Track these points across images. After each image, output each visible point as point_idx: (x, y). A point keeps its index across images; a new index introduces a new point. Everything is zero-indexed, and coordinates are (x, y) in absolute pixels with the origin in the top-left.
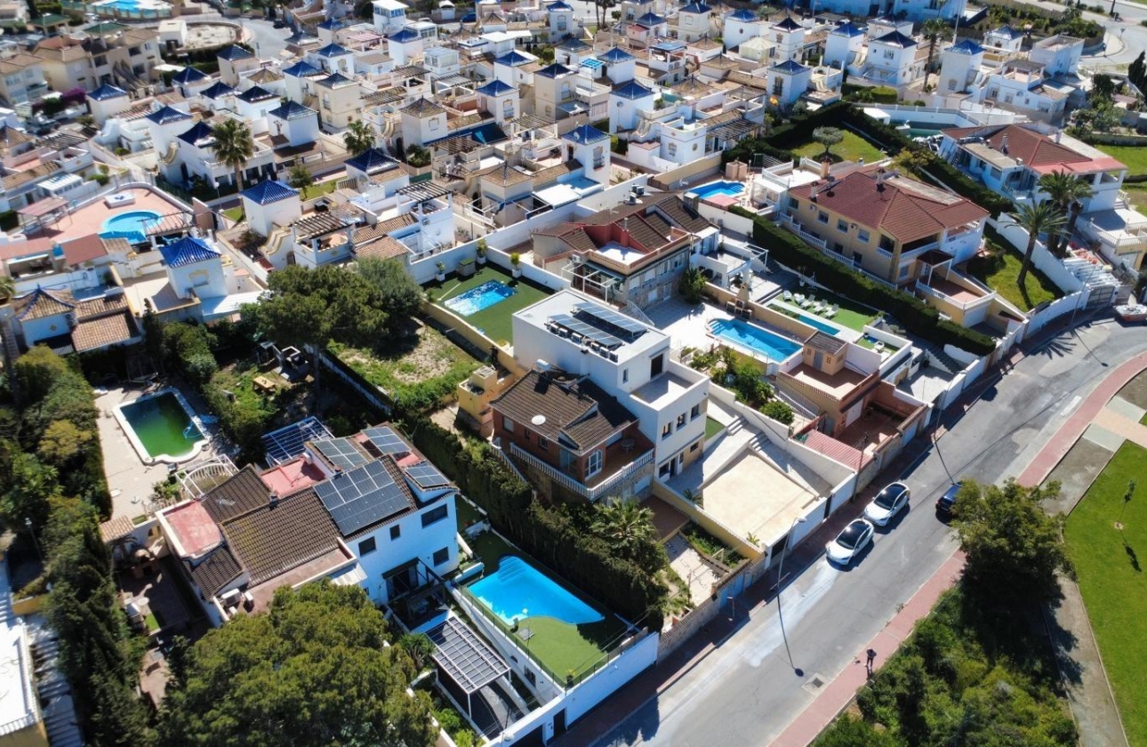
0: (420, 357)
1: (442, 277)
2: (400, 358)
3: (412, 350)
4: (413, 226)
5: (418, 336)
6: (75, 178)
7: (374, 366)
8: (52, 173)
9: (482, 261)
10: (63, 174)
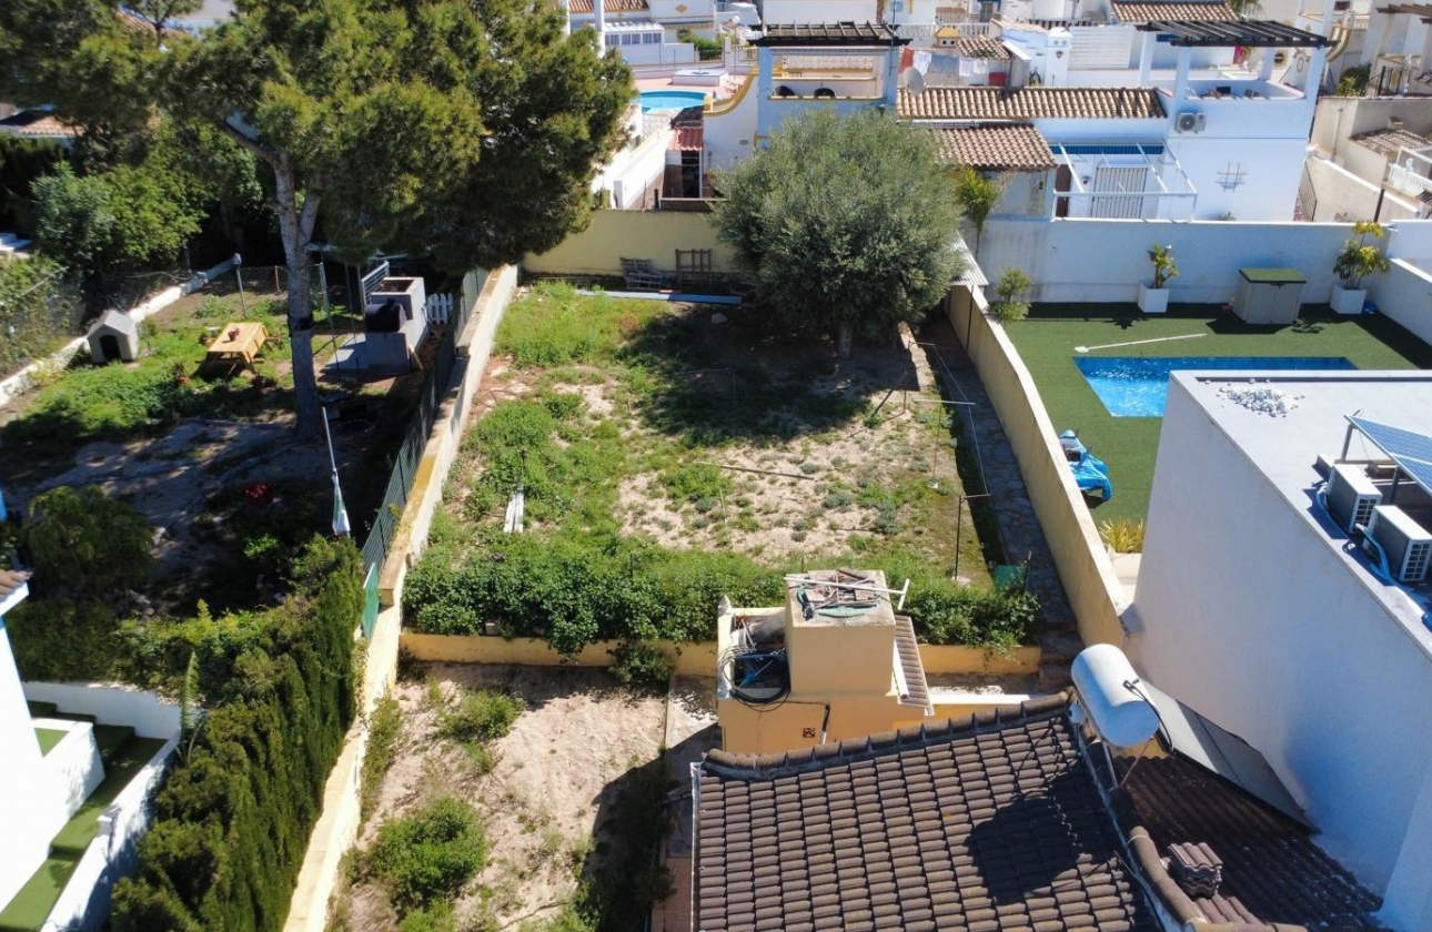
0: (784, 466)
1: (1155, 300)
2: (718, 442)
3: (788, 435)
4: (1141, 125)
5: (863, 407)
6: (657, 27)
7: (603, 433)
8: (626, 14)
9: (1350, 301)
10: (649, 20)
